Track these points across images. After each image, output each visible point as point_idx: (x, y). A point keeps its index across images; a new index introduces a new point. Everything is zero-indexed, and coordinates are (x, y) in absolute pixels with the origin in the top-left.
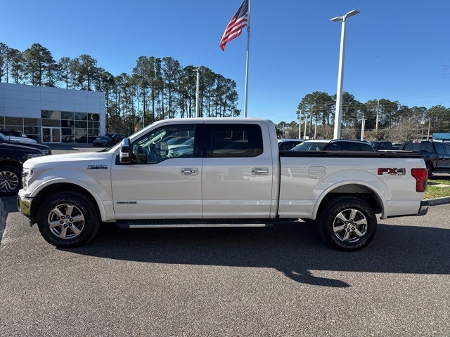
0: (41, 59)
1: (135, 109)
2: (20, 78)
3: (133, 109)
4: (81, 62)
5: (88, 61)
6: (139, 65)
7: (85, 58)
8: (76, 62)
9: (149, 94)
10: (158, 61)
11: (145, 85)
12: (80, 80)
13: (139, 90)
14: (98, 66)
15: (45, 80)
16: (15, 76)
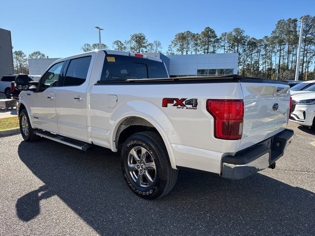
0: (209, 37)
1: (273, 63)
2: (198, 51)
3: (271, 63)
4: (234, 34)
5: (238, 32)
6: (277, 27)
7: (237, 30)
8: (230, 34)
9: (286, 49)
10: (295, 21)
11: (281, 42)
12: (233, 46)
13: (277, 47)
14: (245, 34)
15: (211, 49)
16: (196, 50)
